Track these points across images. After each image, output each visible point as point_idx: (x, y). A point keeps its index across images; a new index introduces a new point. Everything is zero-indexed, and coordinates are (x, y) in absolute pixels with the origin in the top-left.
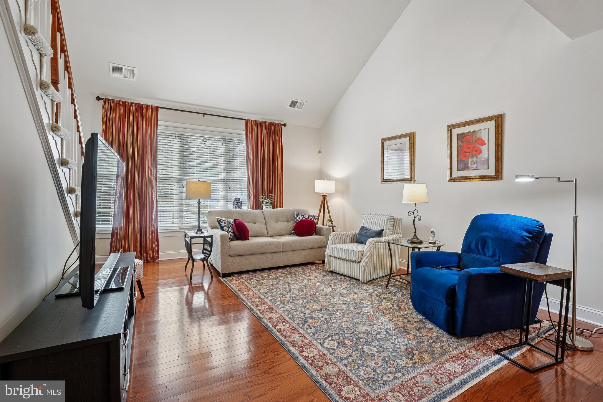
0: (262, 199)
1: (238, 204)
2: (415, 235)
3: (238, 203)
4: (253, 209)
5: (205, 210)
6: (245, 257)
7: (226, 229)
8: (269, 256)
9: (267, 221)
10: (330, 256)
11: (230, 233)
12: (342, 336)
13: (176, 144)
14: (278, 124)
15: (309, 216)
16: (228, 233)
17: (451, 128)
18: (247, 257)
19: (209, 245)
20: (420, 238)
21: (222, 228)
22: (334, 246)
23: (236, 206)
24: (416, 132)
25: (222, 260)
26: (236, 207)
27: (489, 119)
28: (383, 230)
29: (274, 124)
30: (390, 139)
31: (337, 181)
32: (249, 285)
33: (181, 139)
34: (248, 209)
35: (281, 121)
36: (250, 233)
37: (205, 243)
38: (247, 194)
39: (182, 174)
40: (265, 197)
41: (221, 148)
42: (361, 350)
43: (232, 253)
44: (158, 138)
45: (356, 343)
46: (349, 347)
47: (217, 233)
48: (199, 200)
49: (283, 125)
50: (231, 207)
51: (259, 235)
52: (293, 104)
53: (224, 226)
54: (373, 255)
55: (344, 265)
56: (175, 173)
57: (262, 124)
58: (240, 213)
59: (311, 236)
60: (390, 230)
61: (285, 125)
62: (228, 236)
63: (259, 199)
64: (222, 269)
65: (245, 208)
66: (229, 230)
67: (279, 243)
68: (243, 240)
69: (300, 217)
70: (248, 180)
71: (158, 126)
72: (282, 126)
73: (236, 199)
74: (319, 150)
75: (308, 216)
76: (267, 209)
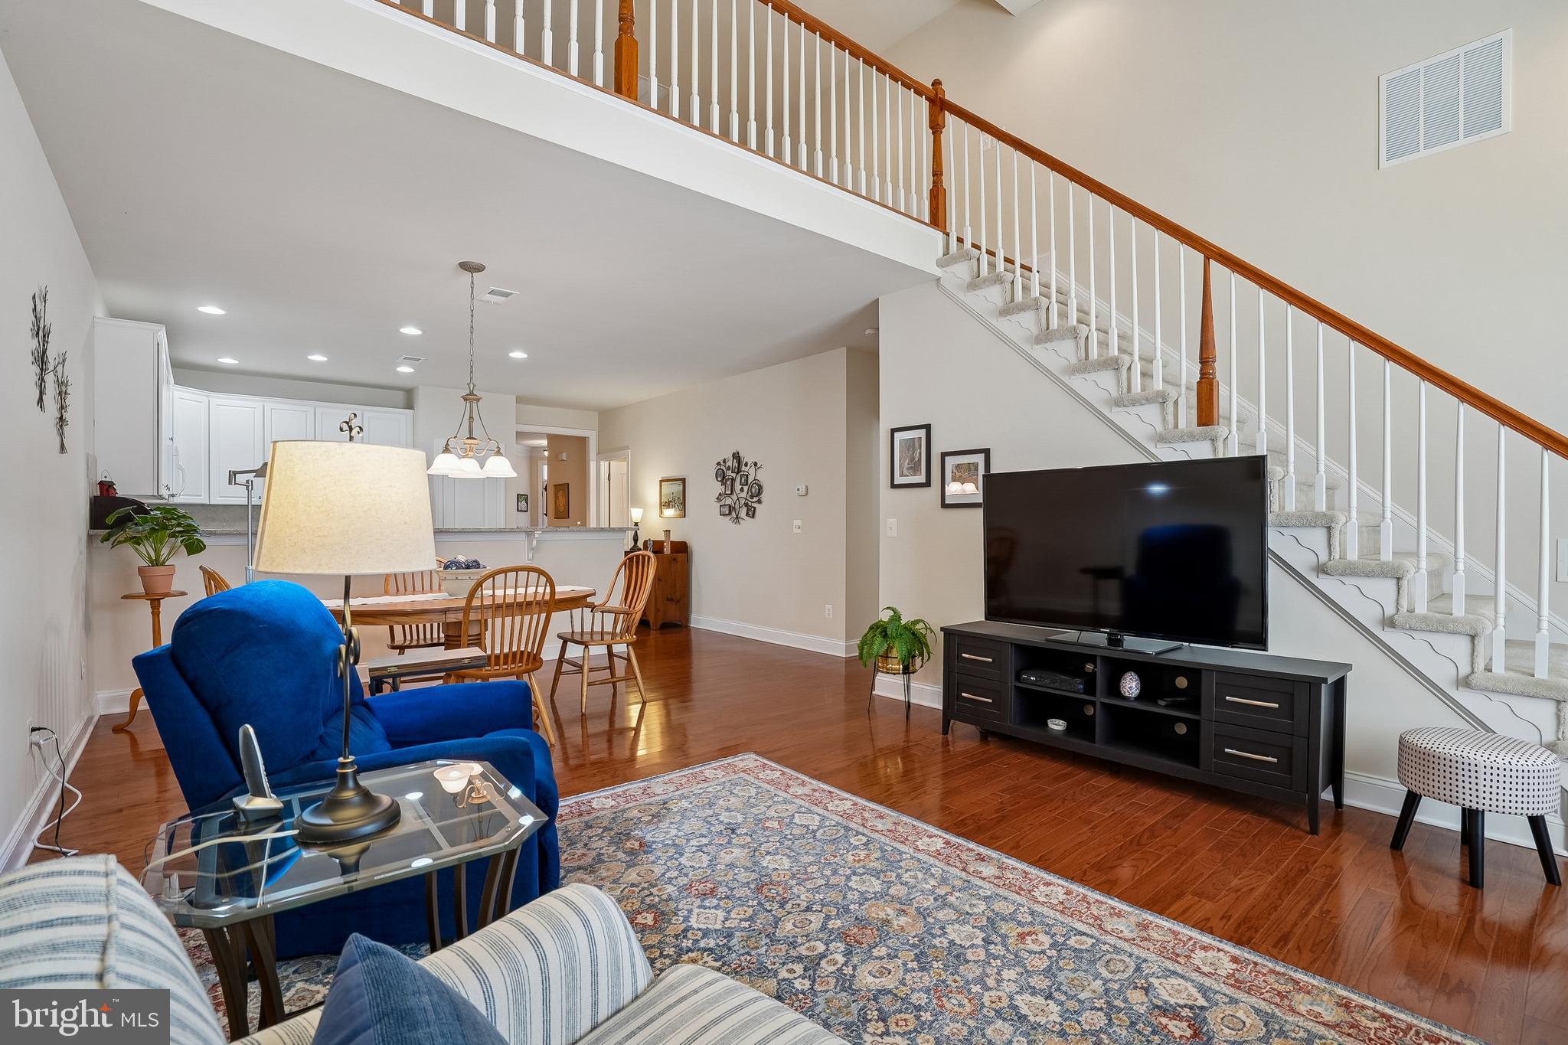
12: (787, 835)
42: (749, 815)
45: (756, 825)
46: (771, 819)
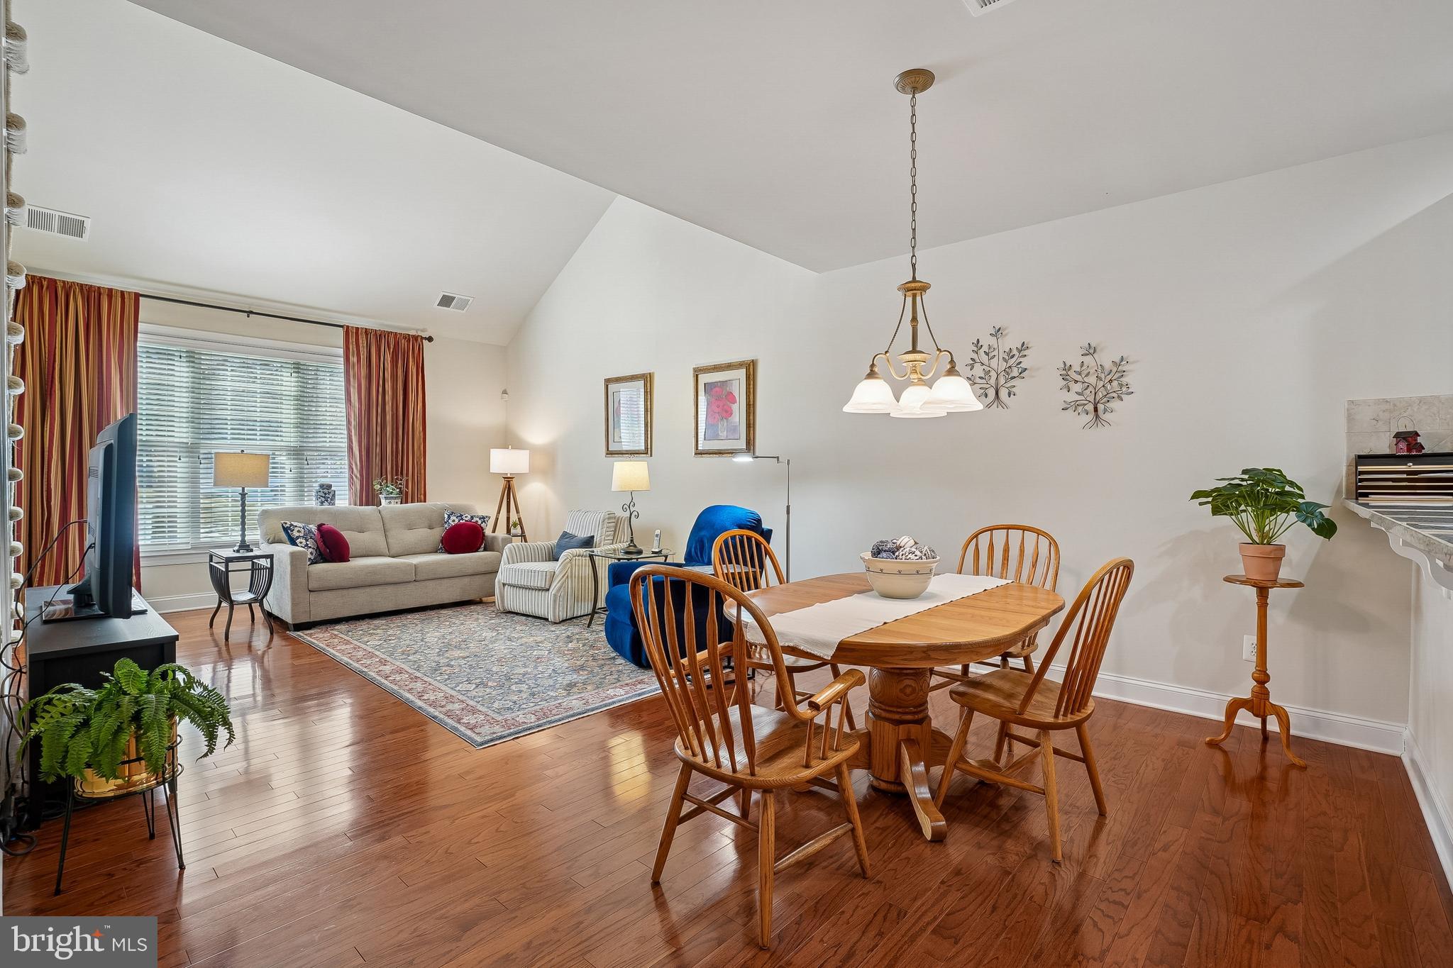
0: (381, 485)
1: (327, 495)
2: (632, 541)
3: (326, 493)
4: (361, 505)
5: (257, 507)
6: (340, 592)
7: (301, 543)
8: (389, 589)
9: (388, 526)
10: (504, 585)
11: (310, 550)
13: (181, 373)
14: (416, 338)
15: (472, 517)
16: (306, 549)
17: (697, 372)
18: (345, 592)
19: (265, 574)
20: (640, 547)
21: (293, 542)
22: (511, 566)
23: (323, 499)
24: (653, 373)
25: (293, 599)
26: (322, 503)
27: (739, 365)
28: (593, 537)
29: (407, 338)
30: (618, 380)
31: (534, 450)
32: (346, 638)
33: (193, 362)
34: (350, 504)
35: (422, 331)
36: (353, 549)
37: (255, 569)
38: (347, 475)
39: (197, 436)
40: (387, 482)
41: (288, 383)
43: (313, 585)
44: (139, 359)
47: (283, 551)
48: (243, 489)
49: (426, 339)
50: (312, 503)
51: (371, 554)
52: (446, 301)
53: (298, 538)
54: (571, 577)
55: (525, 597)
56: (182, 433)
57: (380, 335)
58: (332, 513)
59: (475, 552)
60: (609, 536)
61: (430, 339)
62: (306, 554)
63: (373, 485)
64: (293, 616)
65: (343, 501)
66: (307, 545)
67: (410, 565)
68: (335, 562)
69: (455, 518)
70: (350, 448)
71: (139, 335)
72: (424, 341)
73: (322, 486)
74: (503, 389)
75: (469, 517)
76: (389, 505)
